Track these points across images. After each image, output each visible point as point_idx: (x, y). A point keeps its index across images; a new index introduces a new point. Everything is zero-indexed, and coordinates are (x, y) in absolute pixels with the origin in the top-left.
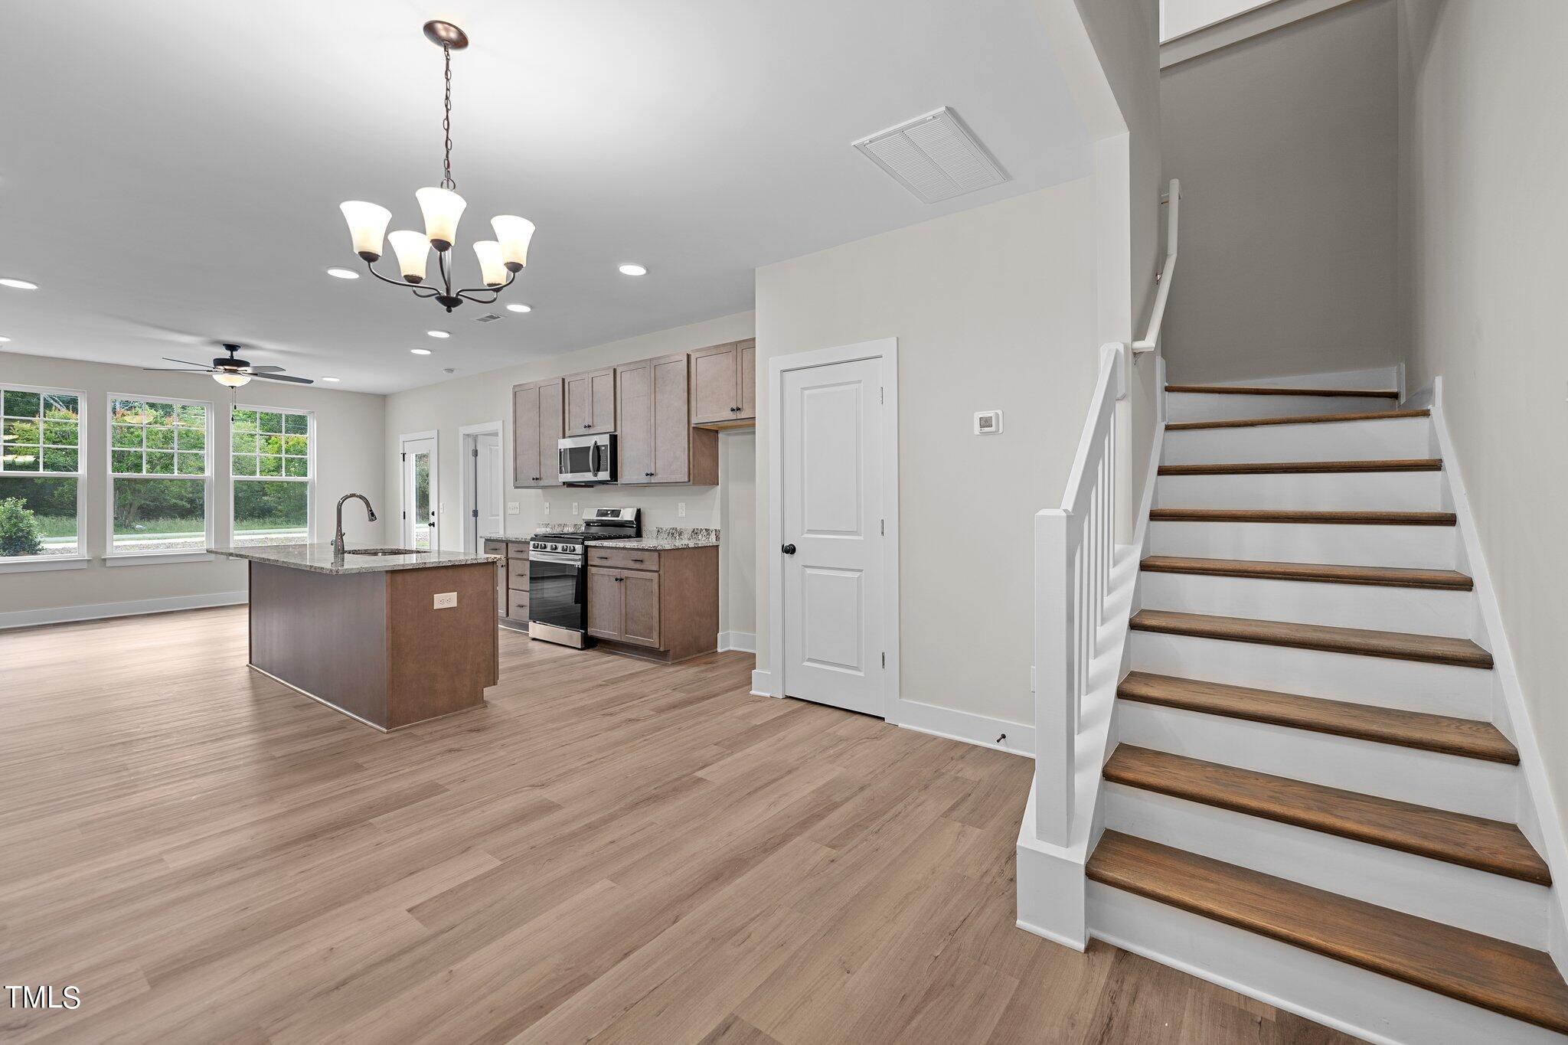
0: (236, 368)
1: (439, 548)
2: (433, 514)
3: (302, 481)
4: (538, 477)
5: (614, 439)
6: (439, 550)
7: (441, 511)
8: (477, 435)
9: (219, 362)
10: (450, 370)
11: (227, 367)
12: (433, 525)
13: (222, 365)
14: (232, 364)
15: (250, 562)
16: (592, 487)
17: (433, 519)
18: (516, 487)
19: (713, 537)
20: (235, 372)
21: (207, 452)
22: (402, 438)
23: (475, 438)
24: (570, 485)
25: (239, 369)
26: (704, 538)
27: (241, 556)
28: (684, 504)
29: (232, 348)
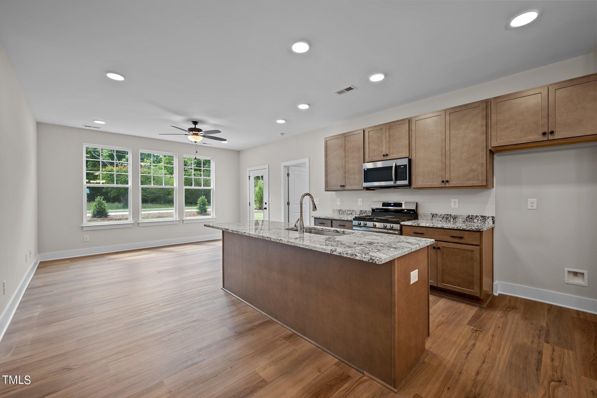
0: (197, 133)
1: (269, 220)
2: (266, 203)
3: (209, 189)
4: (344, 184)
5: (410, 161)
6: (269, 221)
7: (270, 202)
8: (289, 167)
9: (191, 130)
10: (283, 134)
11: (194, 132)
12: (266, 208)
13: (192, 131)
14: (195, 131)
15: (223, 231)
16: (374, 190)
17: (265, 206)
18: (326, 191)
19: (490, 221)
20: (197, 134)
21: (175, 175)
22: (248, 169)
23: (287, 167)
24: (368, 189)
25: (199, 133)
26: (479, 222)
27: (218, 228)
28: (457, 200)
29: (195, 123)
